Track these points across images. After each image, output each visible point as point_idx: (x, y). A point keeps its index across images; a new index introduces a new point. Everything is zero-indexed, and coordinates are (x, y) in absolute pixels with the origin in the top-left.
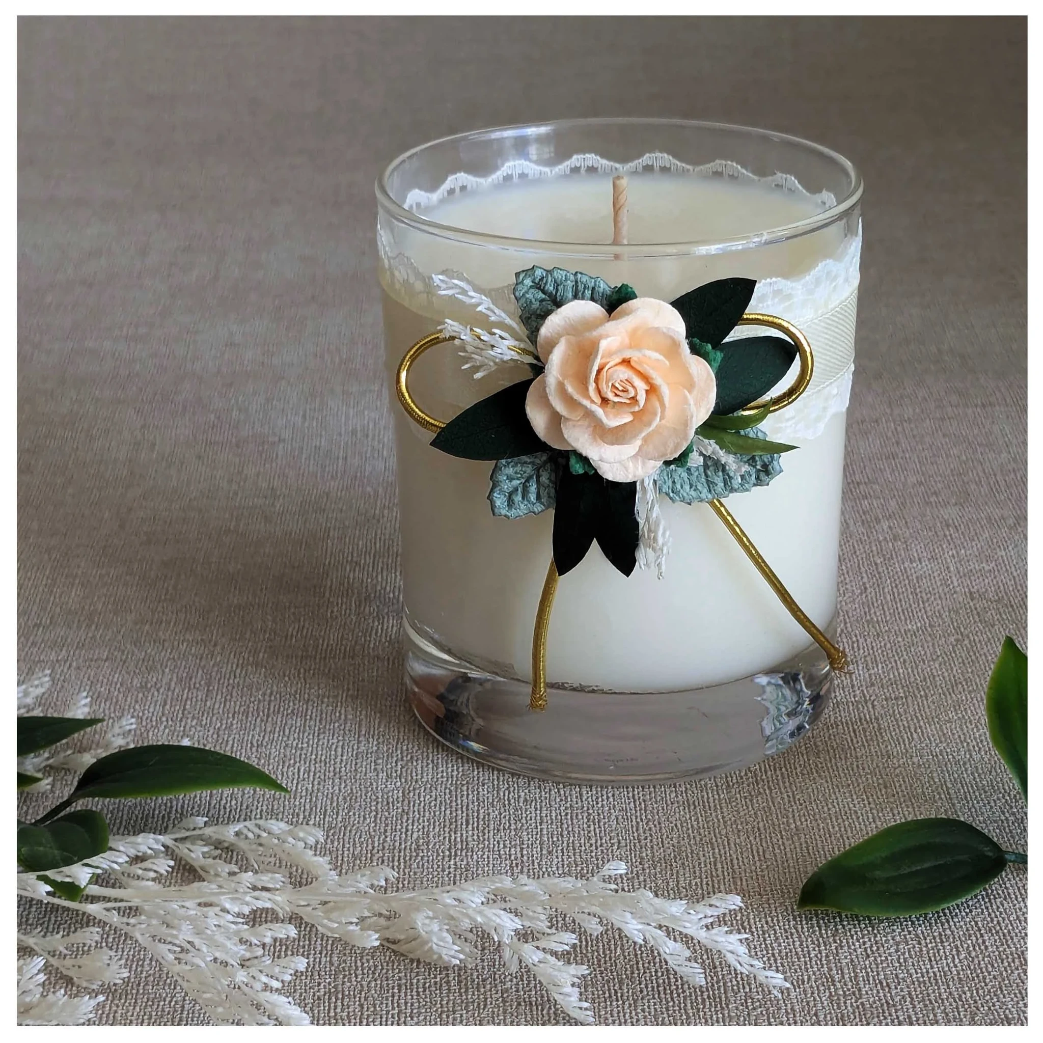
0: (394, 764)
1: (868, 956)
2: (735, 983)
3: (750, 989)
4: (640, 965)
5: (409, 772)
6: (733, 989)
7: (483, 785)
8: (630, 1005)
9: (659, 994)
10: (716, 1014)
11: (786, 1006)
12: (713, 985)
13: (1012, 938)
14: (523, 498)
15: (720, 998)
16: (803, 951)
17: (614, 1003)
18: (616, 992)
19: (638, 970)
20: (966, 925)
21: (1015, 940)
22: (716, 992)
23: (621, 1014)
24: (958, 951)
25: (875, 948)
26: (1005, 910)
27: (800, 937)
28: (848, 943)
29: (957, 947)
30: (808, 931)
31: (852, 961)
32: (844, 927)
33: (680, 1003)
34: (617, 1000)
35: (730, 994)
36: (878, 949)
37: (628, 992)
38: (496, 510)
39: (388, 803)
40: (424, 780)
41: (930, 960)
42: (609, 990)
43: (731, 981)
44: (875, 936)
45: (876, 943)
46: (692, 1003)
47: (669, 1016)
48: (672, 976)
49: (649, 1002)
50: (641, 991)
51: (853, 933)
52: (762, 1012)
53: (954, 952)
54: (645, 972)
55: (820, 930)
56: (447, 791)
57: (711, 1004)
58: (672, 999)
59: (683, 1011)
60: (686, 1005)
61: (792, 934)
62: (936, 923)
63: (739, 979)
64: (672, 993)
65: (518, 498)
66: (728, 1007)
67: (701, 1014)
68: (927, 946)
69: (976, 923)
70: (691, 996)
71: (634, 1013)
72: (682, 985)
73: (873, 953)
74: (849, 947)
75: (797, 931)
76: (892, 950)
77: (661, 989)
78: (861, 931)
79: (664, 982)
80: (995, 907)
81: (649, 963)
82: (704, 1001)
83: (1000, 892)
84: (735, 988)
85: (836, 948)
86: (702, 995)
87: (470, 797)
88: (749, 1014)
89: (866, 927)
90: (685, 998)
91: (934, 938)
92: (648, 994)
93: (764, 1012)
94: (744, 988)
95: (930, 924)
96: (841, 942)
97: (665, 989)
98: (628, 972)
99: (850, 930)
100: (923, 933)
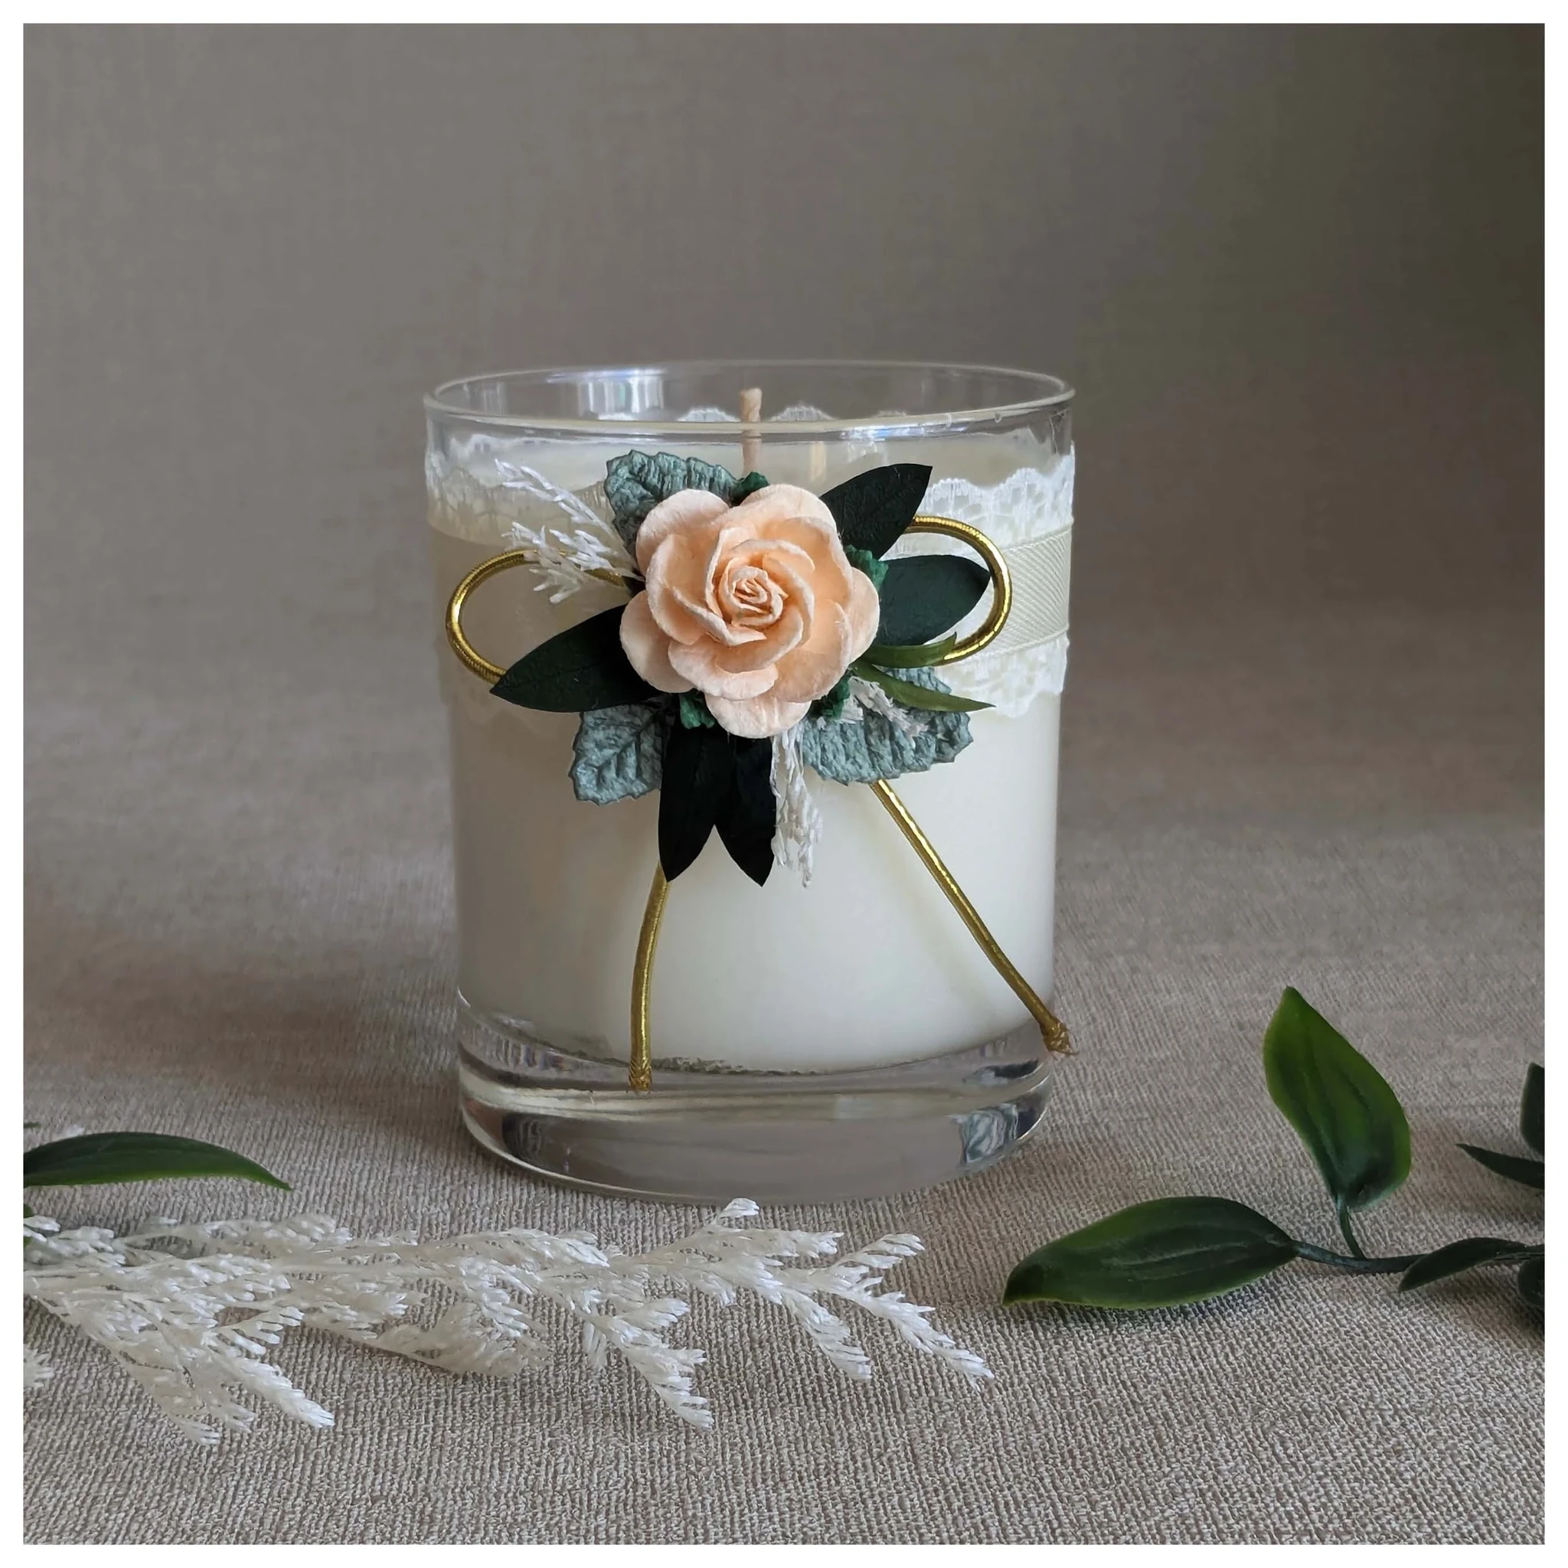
0: (440, 1188)
1: (1104, 1357)
2: (914, 1387)
3: (937, 1394)
4: (780, 1374)
5: (461, 1195)
6: (912, 1394)
7: (564, 1207)
8: (765, 1413)
9: (806, 1400)
10: (888, 1417)
11: (987, 1407)
12: (883, 1391)
15: (894, 1403)
16: (1011, 1354)
17: (743, 1412)
18: (745, 1401)
19: (777, 1378)
20: (1243, 1324)
22: (889, 1398)
23: (752, 1422)
25: (1114, 1349)
26: (1299, 1311)
27: (1007, 1340)
28: (1075, 1344)
30: (1019, 1334)
31: (1081, 1362)
32: (1069, 1329)
33: (836, 1409)
34: (746, 1408)
35: (908, 1399)
37: (762, 1400)
39: (430, 1225)
40: (483, 1203)
41: (1194, 1359)
42: (735, 1399)
43: (909, 1386)
44: (1115, 1337)
45: (1116, 1344)
46: (853, 1408)
47: (820, 1422)
48: (824, 1383)
49: (791, 1409)
50: (781, 1400)
51: (1082, 1334)
52: (953, 1415)
53: (1228, 1350)
54: (786, 1380)
55: (1036, 1332)
56: (514, 1213)
57: (880, 1410)
58: (825, 1406)
59: (840, 1417)
60: (844, 1411)
61: (995, 1338)
62: (1201, 1322)
63: (920, 1383)
64: (824, 1400)
66: (904, 1411)
67: (867, 1419)
68: (1188, 1345)
69: (1258, 1322)
70: (851, 1401)
71: (770, 1420)
72: (840, 1392)
73: (1111, 1353)
74: (1077, 1349)
75: (1004, 1335)
76: (1139, 1350)
77: (809, 1396)
78: (1095, 1332)
79: (814, 1389)
80: (1284, 1307)
81: (792, 1372)
82: (870, 1407)
83: (1291, 1293)
84: (915, 1392)
85: (1059, 1350)
86: (867, 1401)
87: (546, 1219)
88: (934, 1418)
89: (1101, 1327)
90: (843, 1405)
91: (1199, 1337)
92: (790, 1402)
93: (956, 1415)
94: (927, 1392)
95: (1193, 1325)
96: (1066, 1343)
97: (815, 1397)
98: (763, 1381)
99: (1078, 1332)
100: (1182, 1332)
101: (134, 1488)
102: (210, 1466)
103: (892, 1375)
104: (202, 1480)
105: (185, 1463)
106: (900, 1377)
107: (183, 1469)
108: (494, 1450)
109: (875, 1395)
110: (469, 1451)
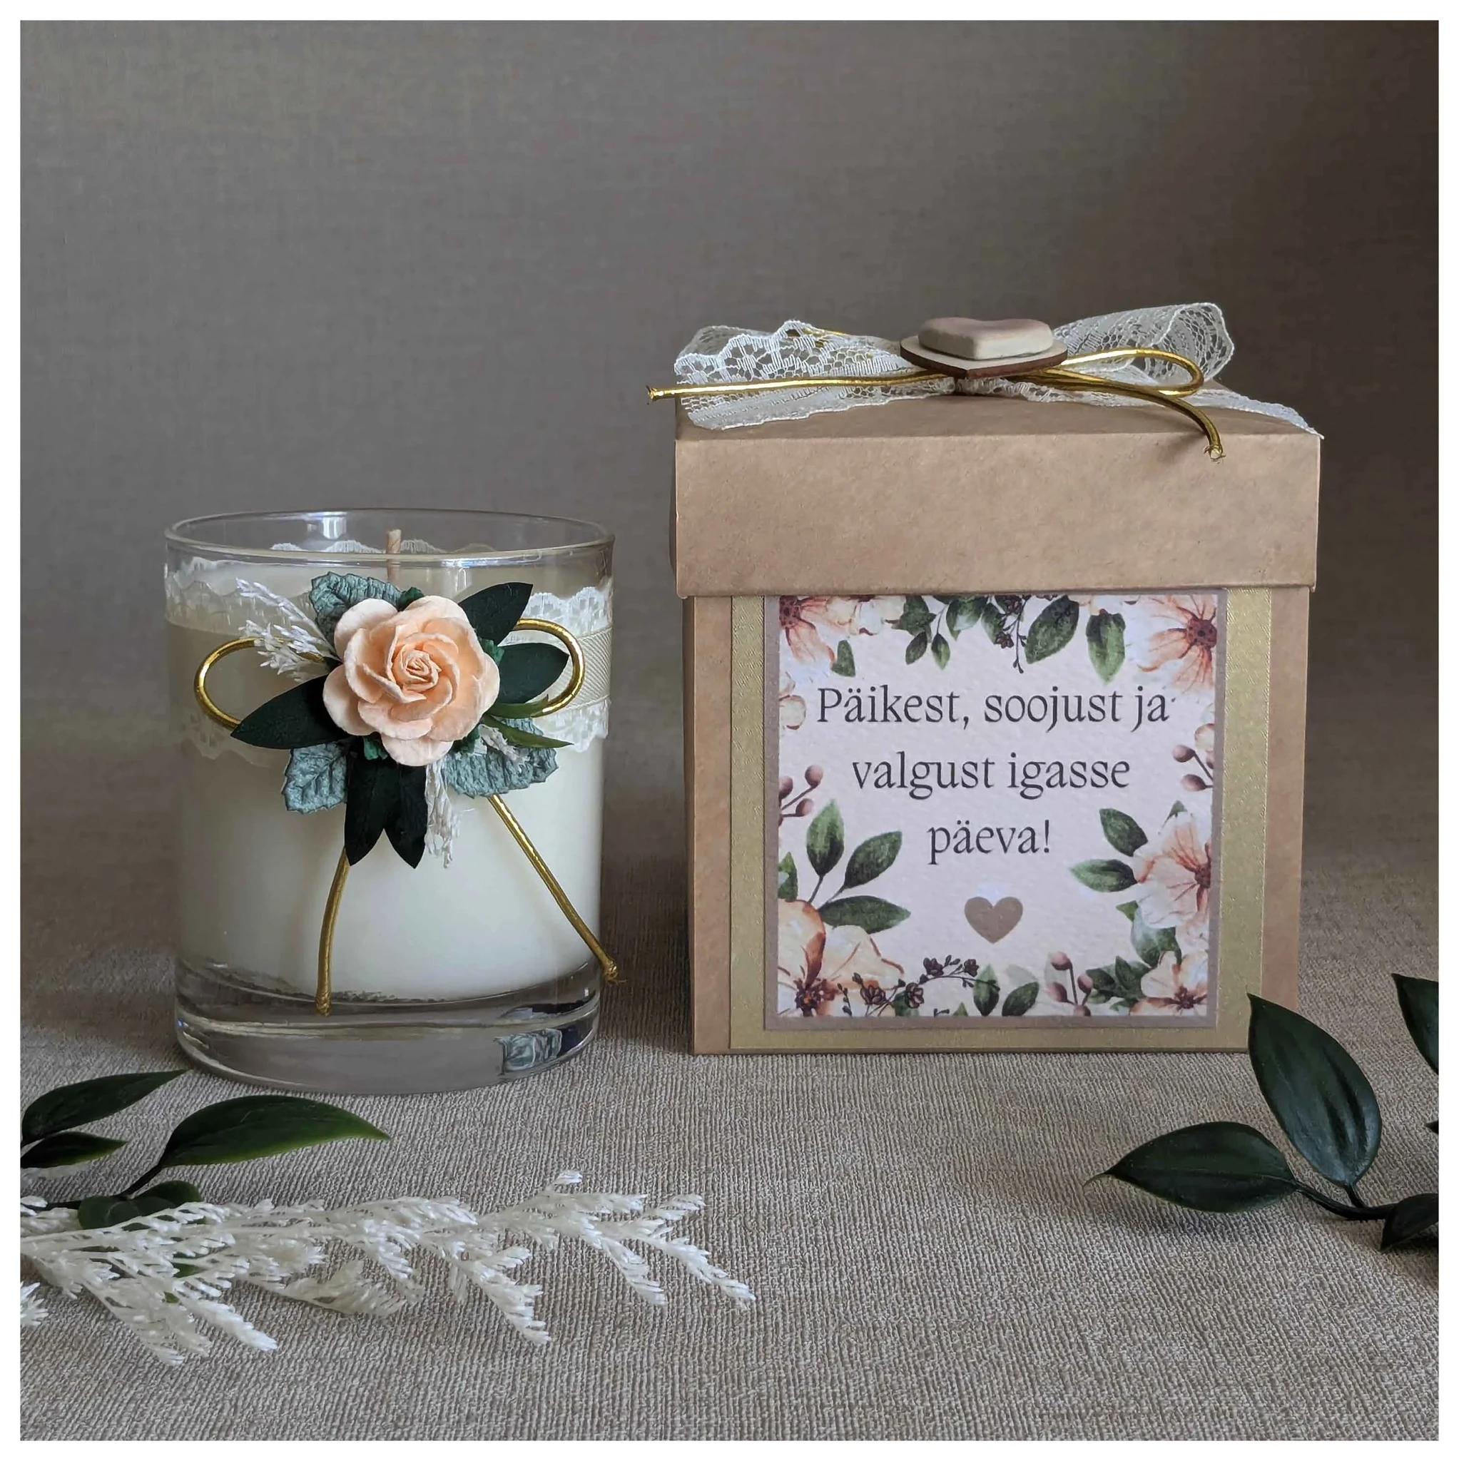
2: (609, 1291)
13: (898, 1265)
14: (316, 793)
21: (901, 1266)
24: (841, 1275)
25: (758, 1269)
29: (840, 1271)
36: (761, 1270)
38: (291, 804)
41: (811, 1281)
53: (837, 1275)
65: (311, 792)
68: (811, 1269)
69: (866, 1251)
76: (776, 1271)
80: (888, 1237)
83: (898, 1223)
91: (820, 1262)
100: (810, 1258)
101: (37, 1345)
102: (95, 1330)
103: (596, 1281)
104: (87, 1341)
105: (78, 1327)
106: (601, 1283)
107: (76, 1331)
108: (299, 1326)
109: (580, 1296)
110: (281, 1326)
